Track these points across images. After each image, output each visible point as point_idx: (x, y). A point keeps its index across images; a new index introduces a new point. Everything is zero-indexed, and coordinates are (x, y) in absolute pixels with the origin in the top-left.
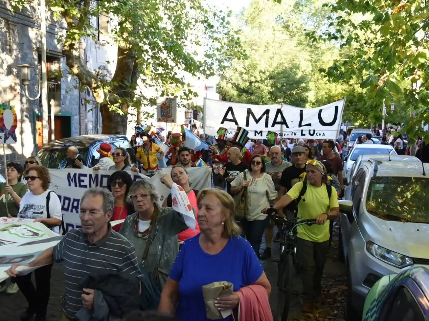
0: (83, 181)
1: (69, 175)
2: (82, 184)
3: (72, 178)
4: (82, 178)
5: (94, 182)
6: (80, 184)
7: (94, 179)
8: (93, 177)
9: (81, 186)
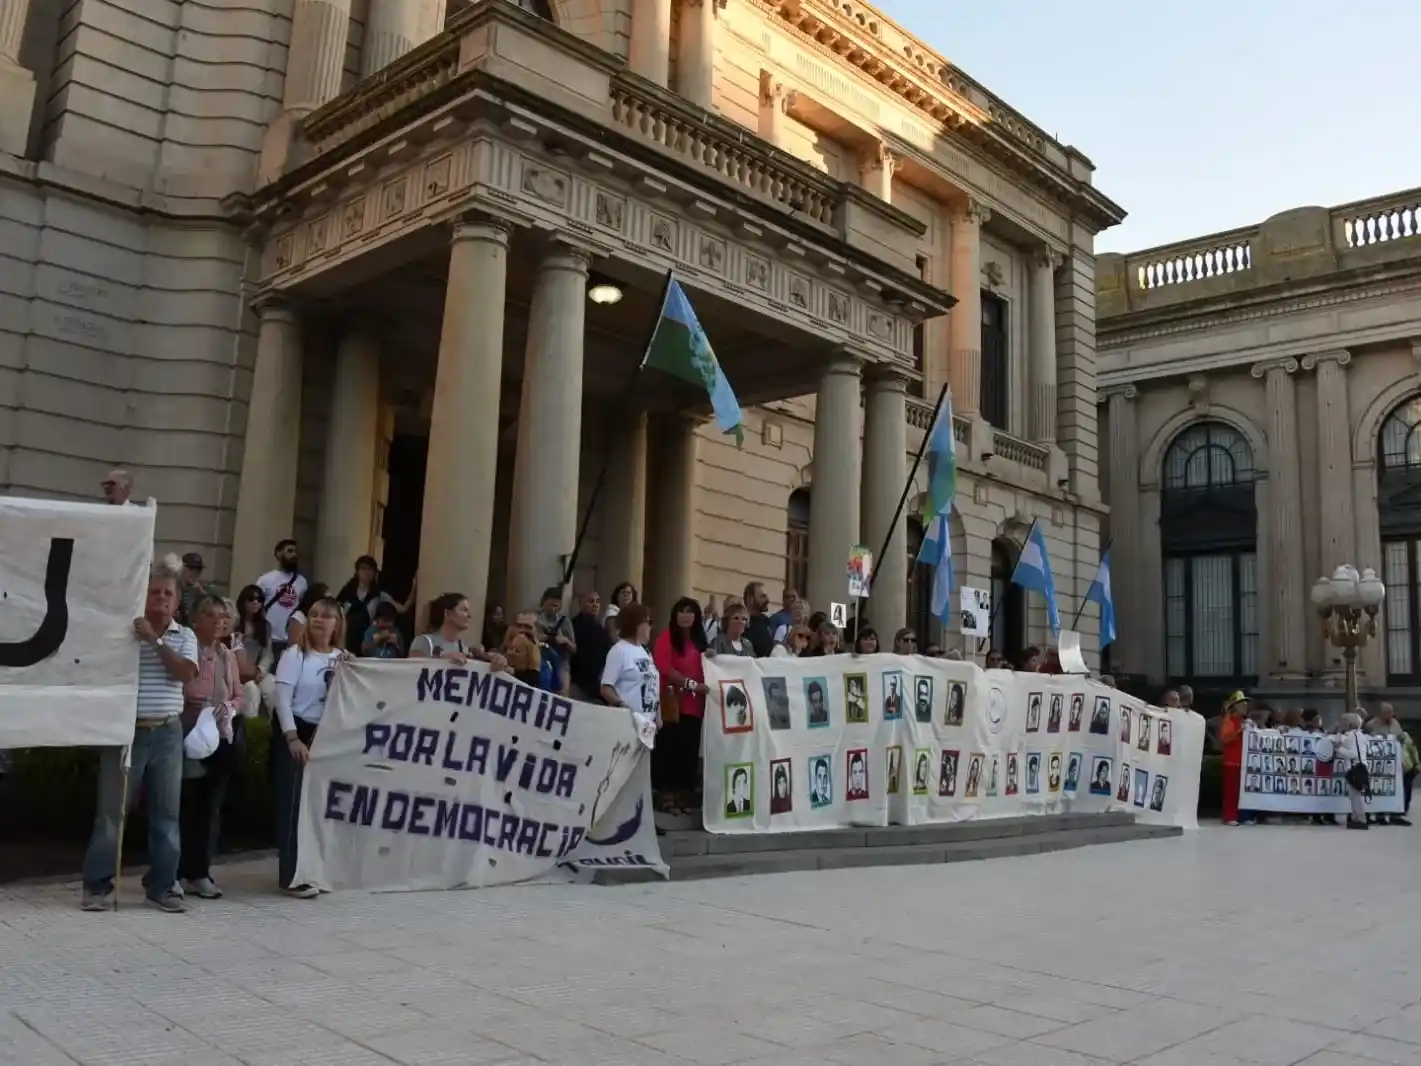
0: (457, 687)
1: (425, 672)
2: (454, 693)
3: (430, 681)
4: (455, 679)
5: (478, 692)
6: (447, 691)
7: (480, 683)
8: (481, 679)
9: (449, 698)
